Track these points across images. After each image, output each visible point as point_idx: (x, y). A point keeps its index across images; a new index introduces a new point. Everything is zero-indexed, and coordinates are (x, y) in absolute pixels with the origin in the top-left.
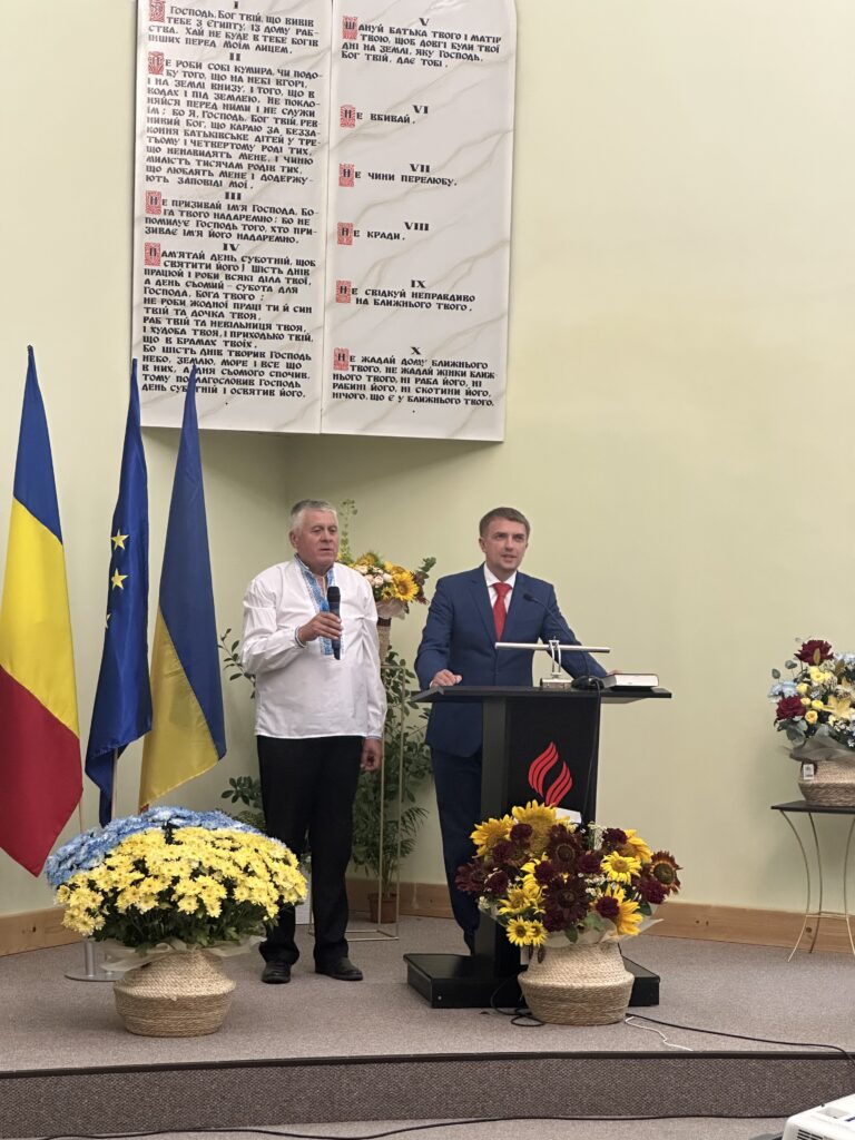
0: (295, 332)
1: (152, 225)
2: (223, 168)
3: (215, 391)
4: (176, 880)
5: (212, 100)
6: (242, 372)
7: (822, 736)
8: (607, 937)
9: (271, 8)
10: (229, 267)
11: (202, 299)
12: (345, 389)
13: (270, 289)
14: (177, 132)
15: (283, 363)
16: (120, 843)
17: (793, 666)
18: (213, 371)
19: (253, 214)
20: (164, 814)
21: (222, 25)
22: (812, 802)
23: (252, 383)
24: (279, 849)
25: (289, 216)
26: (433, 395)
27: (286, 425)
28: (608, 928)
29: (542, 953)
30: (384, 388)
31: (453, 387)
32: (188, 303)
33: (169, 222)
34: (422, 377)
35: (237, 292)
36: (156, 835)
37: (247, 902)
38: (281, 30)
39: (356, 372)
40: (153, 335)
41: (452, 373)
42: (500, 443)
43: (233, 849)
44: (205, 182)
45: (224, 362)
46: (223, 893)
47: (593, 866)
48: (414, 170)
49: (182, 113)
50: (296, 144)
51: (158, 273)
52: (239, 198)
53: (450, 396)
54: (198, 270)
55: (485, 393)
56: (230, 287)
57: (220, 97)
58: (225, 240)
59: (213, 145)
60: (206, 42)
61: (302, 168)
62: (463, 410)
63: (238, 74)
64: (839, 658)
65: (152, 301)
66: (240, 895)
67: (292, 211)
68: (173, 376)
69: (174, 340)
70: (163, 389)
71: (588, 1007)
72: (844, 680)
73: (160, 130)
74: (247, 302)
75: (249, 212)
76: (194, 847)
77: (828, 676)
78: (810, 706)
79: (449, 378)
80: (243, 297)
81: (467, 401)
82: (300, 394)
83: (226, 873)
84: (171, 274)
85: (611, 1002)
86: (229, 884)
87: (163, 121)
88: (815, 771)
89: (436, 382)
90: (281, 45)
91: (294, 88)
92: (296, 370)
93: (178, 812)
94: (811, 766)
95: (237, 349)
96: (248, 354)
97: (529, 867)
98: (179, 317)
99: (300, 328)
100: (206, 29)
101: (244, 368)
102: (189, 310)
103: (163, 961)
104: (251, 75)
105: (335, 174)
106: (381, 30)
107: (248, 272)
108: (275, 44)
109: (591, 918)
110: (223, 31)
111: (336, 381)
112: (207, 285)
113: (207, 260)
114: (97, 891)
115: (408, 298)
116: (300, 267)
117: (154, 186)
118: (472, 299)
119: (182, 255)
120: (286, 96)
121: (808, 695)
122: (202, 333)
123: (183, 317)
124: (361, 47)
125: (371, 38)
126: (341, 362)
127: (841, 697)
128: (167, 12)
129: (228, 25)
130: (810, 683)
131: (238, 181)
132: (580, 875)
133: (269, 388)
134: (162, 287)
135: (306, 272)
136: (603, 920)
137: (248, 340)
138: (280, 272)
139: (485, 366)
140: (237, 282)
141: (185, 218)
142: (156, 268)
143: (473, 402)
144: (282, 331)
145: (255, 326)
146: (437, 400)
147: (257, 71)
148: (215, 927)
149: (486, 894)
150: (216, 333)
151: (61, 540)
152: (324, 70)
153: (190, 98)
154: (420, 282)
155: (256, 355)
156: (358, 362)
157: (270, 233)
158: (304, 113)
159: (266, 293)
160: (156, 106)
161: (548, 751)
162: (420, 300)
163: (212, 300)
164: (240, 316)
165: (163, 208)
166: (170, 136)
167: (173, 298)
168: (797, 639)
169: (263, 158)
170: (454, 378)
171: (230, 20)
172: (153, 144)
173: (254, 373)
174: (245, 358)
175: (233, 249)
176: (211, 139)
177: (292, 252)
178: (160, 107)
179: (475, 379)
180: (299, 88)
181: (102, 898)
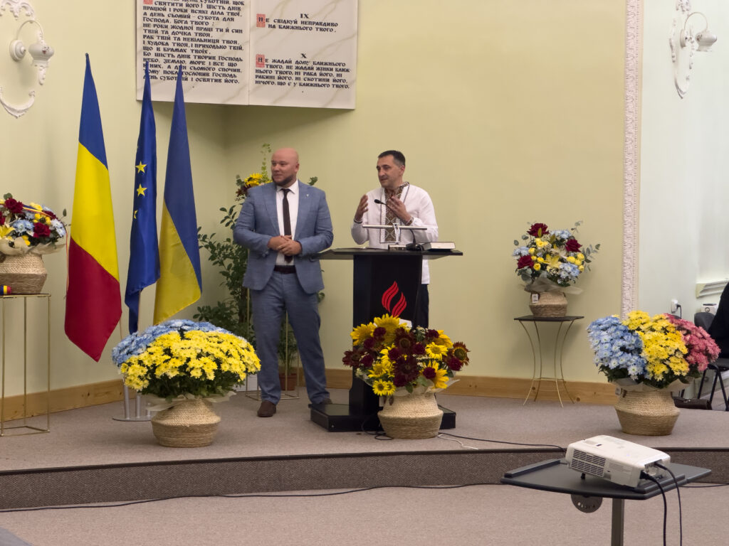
3: (186, 79)
4: (189, 360)
6: (202, 69)
7: (543, 278)
8: (429, 390)
10: (193, 5)
11: (177, 25)
12: (263, 78)
13: (218, 19)
15: (226, 63)
16: (155, 340)
17: (526, 238)
20: (179, 323)
22: (537, 315)
23: (208, 75)
24: (243, 342)
26: (314, 82)
27: (229, 100)
28: (430, 385)
29: (392, 399)
30: (285, 78)
31: (325, 77)
32: (170, 27)
34: (307, 71)
35: (199, 20)
36: (175, 335)
37: (229, 372)
39: (269, 69)
40: (149, 46)
41: (324, 69)
42: (353, 110)
43: (219, 343)
45: (192, 62)
46: (215, 367)
47: (421, 351)
51: (152, 8)
53: (324, 83)
54: (175, 7)
55: (344, 81)
56: (194, 17)
62: (333, 90)
64: (552, 233)
65: (148, 25)
66: (225, 368)
69: (162, 49)
70: (156, 78)
71: (418, 428)
72: (555, 246)
74: (204, 26)
76: (198, 341)
77: (546, 244)
78: (536, 261)
79: (323, 72)
80: (202, 23)
81: (333, 85)
82: (236, 82)
83: (216, 356)
84: (159, 9)
85: (431, 426)
86: (218, 362)
88: (539, 298)
89: (315, 74)
92: (234, 68)
93: (186, 322)
94: (537, 295)
95: (199, 54)
96: (206, 57)
97: (385, 351)
98: (165, 35)
99: (236, 42)
101: (203, 66)
102: (170, 31)
103: (180, 405)
107: (204, 8)
109: (421, 379)
111: (257, 74)
112: (181, 16)
113: (180, 2)
114: (144, 366)
115: (299, 24)
116: (235, 6)
118: (335, 25)
121: (535, 255)
122: (178, 44)
123: (167, 35)
126: (260, 62)
127: (553, 256)
130: (536, 248)
132: (414, 355)
133: (218, 78)
134: (154, 17)
135: (239, 9)
136: (427, 380)
137: (205, 49)
138: (223, 8)
139: (344, 65)
140: (198, 14)
142: (150, 6)
143: (337, 86)
144: (225, 44)
145: (209, 41)
146: (316, 85)
148: (210, 386)
149: (360, 367)
151: (107, 167)
154: (306, 15)
155: (210, 58)
156: (270, 63)
159: (215, 21)
161: (393, 286)
162: (306, 26)
163: (183, 25)
164: (200, 34)
167: (161, 23)
168: (528, 223)
170: (326, 72)
173: (209, 69)
174: (204, 60)
179: (338, 73)
181: (147, 370)
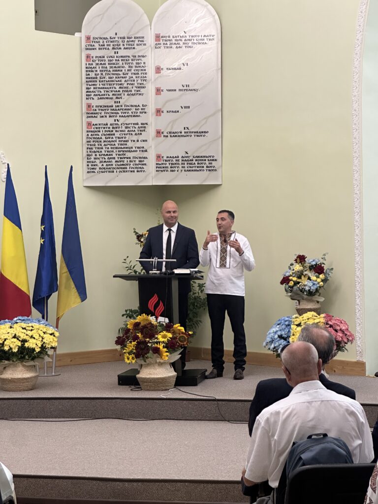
0: (141, 149)
1: (88, 115)
2: (113, 93)
3: (113, 172)
4: (6, 340)
5: (108, 69)
6: (123, 165)
8: (158, 361)
9: (128, 33)
10: (117, 128)
11: (107, 140)
13: (132, 134)
14: (96, 81)
15: (137, 160)
18: (112, 165)
19: (125, 108)
21: (111, 42)
23: (126, 168)
25: (138, 108)
26: (194, 169)
27: (139, 183)
28: (157, 357)
30: (175, 167)
31: (201, 165)
32: (102, 141)
33: (95, 114)
34: (189, 162)
35: (120, 136)
37: (29, 347)
38: (132, 41)
39: (164, 162)
40: (90, 154)
41: (201, 160)
42: (220, 185)
44: (107, 98)
48: (183, 87)
49: (98, 74)
50: (139, 82)
51: (92, 132)
52: (119, 103)
53: (200, 169)
54: (106, 129)
55: (214, 167)
56: (117, 134)
57: (111, 67)
58: (115, 118)
59: (110, 85)
60: (106, 49)
61: (142, 90)
62: (206, 173)
63: (118, 59)
65: (90, 142)
67: (139, 106)
68: (98, 168)
69: (98, 155)
70: (94, 172)
72: (308, 270)
73: (90, 81)
74: (124, 139)
75: (123, 107)
78: (292, 280)
79: (200, 162)
80: (122, 138)
81: (207, 170)
82: (144, 171)
84: (96, 131)
86: (24, 341)
87: (91, 78)
88: (299, 304)
89: (195, 164)
90: (133, 47)
91: (138, 61)
92: (142, 163)
94: (298, 302)
95: (121, 156)
96: (125, 158)
98: (99, 147)
99: (143, 147)
100: (105, 44)
101: (123, 163)
102: (103, 144)
104: (122, 58)
105: (154, 91)
106: (169, 37)
107: (124, 129)
108: (130, 46)
109: (150, 354)
110: (112, 44)
111: (157, 166)
112: (109, 134)
113: (109, 126)
115: (183, 134)
116: (142, 126)
117: (90, 101)
118: (207, 132)
119: (100, 125)
120: (135, 65)
121: (292, 275)
122: (108, 152)
123: (101, 147)
124: (162, 44)
125: (166, 41)
126: (159, 159)
127: (305, 276)
128: (92, 39)
129: (113, 42)
130: (293, 271)
131: (119, 96)
133: (133, 170)
134: (93, 136)
135: (145, 127)
136: (155, 355)
137: (124, 153)
138: (135, 128)
139: (213, 157)
140: (120, 133)
141: (100, 111)
142: (91, 130)
143: (209, 170)
144: (137, 149)
145: (127, 148)
147: (125, 57)
150: (113, 151)
151: (21, 230)
152: (149, 54)
153: (101, 69)
154: (187, 128)
155: (127, 158)
156: (165, 158)
157: (131, 114)
158: (142, 70)
159: (130, 136)
160: (89, 73)
161: (154, 297)
162: (188, 134)
163: (111, 140)
164: (121, 145)
165: (92, 109)
166: (94, 83)
167: (97, 140)
169: (127, 88)
170: (202, 162)
171: (114, 40)
172: (88, 86)
173: (127, 165)
174: (124, 160)
175: (118, 121)
176: (109, 83)
177: (139, 120)
178: (90, 73)
179: (210, 162)
180: (140, 61)
